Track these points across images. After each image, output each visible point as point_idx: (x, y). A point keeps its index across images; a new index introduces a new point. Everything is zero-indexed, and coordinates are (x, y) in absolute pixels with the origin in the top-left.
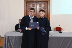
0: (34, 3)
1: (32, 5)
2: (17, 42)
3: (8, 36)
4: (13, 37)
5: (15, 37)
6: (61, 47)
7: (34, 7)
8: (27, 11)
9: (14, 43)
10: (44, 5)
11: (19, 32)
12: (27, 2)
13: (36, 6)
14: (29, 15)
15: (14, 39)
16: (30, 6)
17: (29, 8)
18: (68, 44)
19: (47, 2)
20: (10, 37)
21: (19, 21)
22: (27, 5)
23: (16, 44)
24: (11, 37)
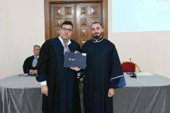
0: (70, 5)
1: (63, 9)
2: (30, 101)
3: (8, 89)
4: (20, 90)
5: (25, 89)
6: (134, 111)
9: (21, 104)
11: (34, 78)
12: (51, 3)
13: (73, 12)
15: (21, 95)
16: (59, 11)
17: (56, 17)
18: (151, 105)
20: (11, 89)
22: (52, 9)
23: (26, 107)
24: (15, 90)
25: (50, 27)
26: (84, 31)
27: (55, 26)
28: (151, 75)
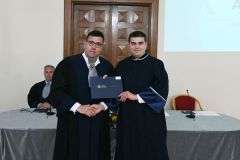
0: (102, 8)
1: (92, 13)
3: (2, 130)
4: (22, 132)
5: (29, 131)
7: (103, 21)
8: (76, 37)
9: (22, 153)
10: (136, 17)
11: (44, 115)
12: (75, 3)
13: (106, 18)
14: (84, 55)
15: (23, 140)
16: (86, 16)
19: (148, 5)
20: (8, 131)
21: (46, 72)
22: (76, 13)
24: (14, 131)
25: (72, 40)
26: (122, 48)
28: (216, 115)
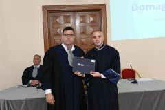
0: (68, 14)
1: (62, 18)
3: (8, 101)
5: (26, 100)
7: (70, 23)
8: (52, 35)
10: (92, 19)
11: (35, 88)
12: (50, 12)
13: (72, 21)
15: (22, 107)
16: (58, 20)
19: (99, 10)
20: (11, 101)
22: (51, 18)
24: (16, 101)
25: (49, 36)
26: (83, 40)
27: (55, 35)
